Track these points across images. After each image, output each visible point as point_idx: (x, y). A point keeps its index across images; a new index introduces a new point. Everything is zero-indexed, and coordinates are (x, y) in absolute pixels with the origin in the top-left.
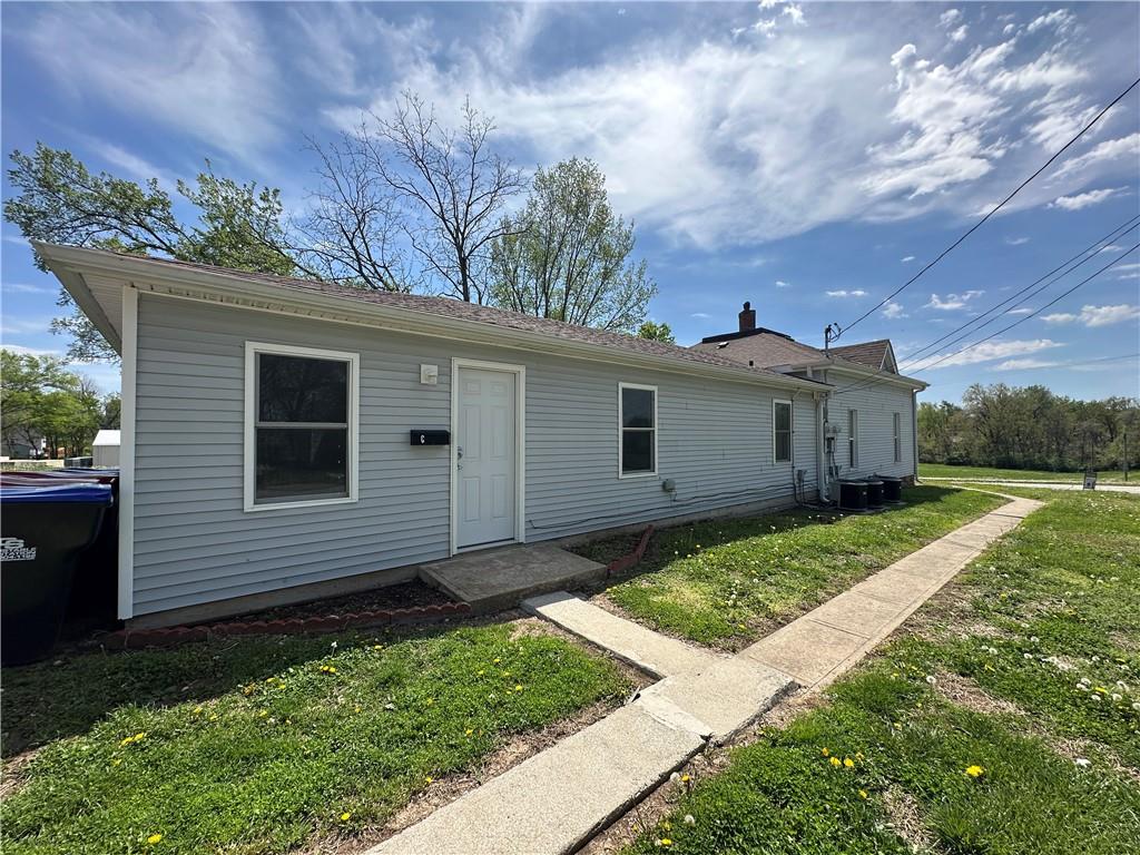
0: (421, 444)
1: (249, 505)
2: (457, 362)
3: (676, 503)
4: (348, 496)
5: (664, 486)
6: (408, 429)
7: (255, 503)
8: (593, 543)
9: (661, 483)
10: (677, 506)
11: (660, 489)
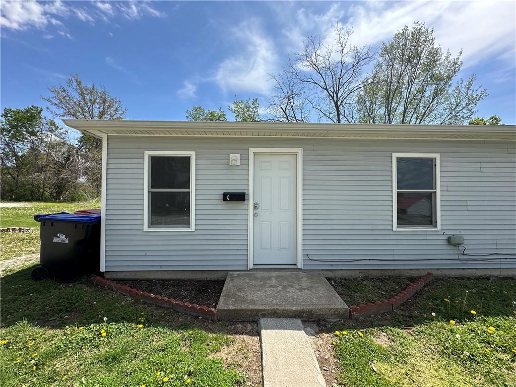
0: (228, 201)
1: (146, 228)
2: (252, 151)
3: (465, 257)
4: (190, 228)
5: (449, 240)
6: (222, 192)
7: (149, 228)
8: (366, 278)
9: (445, 237)
10: (468, 260)
11: (445, 242)
